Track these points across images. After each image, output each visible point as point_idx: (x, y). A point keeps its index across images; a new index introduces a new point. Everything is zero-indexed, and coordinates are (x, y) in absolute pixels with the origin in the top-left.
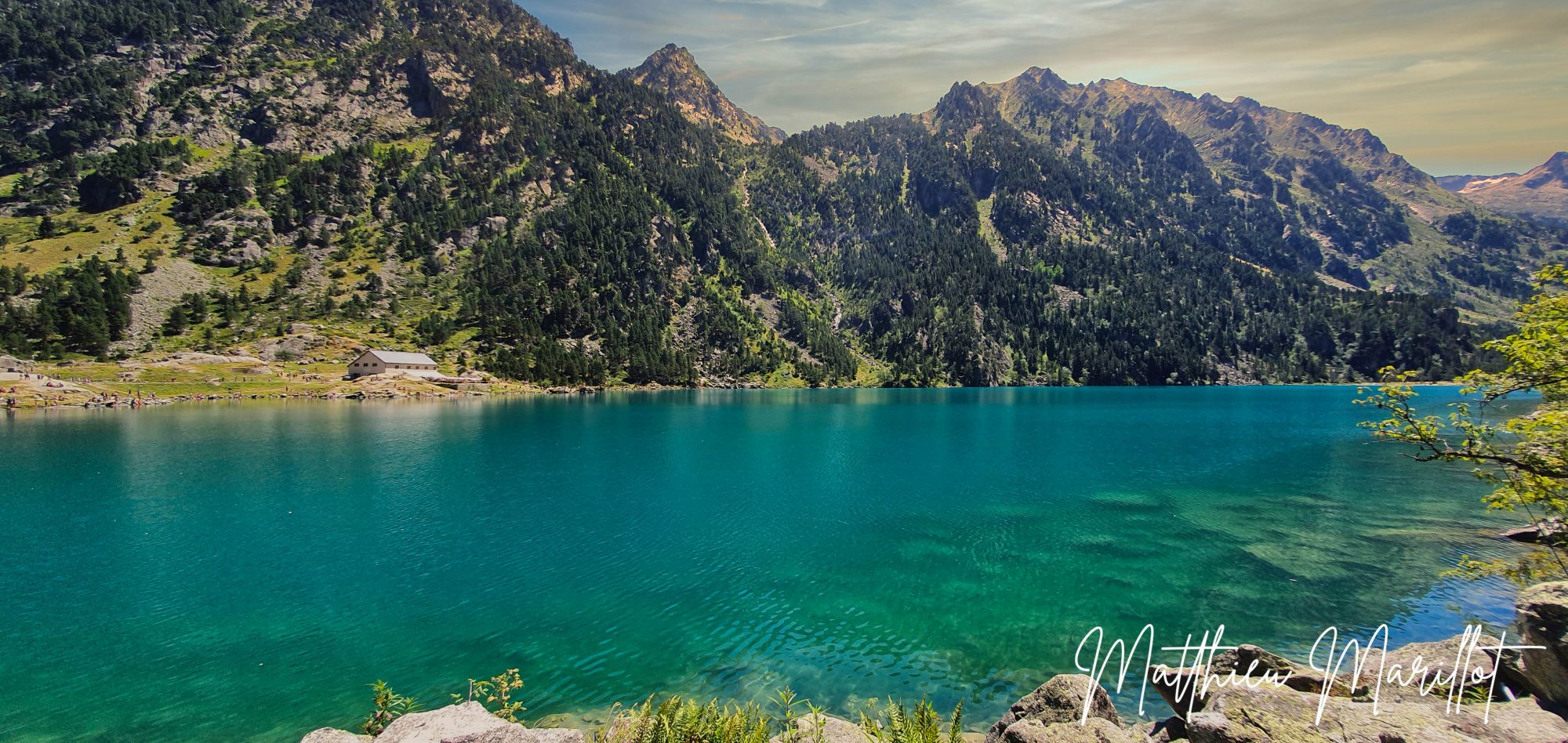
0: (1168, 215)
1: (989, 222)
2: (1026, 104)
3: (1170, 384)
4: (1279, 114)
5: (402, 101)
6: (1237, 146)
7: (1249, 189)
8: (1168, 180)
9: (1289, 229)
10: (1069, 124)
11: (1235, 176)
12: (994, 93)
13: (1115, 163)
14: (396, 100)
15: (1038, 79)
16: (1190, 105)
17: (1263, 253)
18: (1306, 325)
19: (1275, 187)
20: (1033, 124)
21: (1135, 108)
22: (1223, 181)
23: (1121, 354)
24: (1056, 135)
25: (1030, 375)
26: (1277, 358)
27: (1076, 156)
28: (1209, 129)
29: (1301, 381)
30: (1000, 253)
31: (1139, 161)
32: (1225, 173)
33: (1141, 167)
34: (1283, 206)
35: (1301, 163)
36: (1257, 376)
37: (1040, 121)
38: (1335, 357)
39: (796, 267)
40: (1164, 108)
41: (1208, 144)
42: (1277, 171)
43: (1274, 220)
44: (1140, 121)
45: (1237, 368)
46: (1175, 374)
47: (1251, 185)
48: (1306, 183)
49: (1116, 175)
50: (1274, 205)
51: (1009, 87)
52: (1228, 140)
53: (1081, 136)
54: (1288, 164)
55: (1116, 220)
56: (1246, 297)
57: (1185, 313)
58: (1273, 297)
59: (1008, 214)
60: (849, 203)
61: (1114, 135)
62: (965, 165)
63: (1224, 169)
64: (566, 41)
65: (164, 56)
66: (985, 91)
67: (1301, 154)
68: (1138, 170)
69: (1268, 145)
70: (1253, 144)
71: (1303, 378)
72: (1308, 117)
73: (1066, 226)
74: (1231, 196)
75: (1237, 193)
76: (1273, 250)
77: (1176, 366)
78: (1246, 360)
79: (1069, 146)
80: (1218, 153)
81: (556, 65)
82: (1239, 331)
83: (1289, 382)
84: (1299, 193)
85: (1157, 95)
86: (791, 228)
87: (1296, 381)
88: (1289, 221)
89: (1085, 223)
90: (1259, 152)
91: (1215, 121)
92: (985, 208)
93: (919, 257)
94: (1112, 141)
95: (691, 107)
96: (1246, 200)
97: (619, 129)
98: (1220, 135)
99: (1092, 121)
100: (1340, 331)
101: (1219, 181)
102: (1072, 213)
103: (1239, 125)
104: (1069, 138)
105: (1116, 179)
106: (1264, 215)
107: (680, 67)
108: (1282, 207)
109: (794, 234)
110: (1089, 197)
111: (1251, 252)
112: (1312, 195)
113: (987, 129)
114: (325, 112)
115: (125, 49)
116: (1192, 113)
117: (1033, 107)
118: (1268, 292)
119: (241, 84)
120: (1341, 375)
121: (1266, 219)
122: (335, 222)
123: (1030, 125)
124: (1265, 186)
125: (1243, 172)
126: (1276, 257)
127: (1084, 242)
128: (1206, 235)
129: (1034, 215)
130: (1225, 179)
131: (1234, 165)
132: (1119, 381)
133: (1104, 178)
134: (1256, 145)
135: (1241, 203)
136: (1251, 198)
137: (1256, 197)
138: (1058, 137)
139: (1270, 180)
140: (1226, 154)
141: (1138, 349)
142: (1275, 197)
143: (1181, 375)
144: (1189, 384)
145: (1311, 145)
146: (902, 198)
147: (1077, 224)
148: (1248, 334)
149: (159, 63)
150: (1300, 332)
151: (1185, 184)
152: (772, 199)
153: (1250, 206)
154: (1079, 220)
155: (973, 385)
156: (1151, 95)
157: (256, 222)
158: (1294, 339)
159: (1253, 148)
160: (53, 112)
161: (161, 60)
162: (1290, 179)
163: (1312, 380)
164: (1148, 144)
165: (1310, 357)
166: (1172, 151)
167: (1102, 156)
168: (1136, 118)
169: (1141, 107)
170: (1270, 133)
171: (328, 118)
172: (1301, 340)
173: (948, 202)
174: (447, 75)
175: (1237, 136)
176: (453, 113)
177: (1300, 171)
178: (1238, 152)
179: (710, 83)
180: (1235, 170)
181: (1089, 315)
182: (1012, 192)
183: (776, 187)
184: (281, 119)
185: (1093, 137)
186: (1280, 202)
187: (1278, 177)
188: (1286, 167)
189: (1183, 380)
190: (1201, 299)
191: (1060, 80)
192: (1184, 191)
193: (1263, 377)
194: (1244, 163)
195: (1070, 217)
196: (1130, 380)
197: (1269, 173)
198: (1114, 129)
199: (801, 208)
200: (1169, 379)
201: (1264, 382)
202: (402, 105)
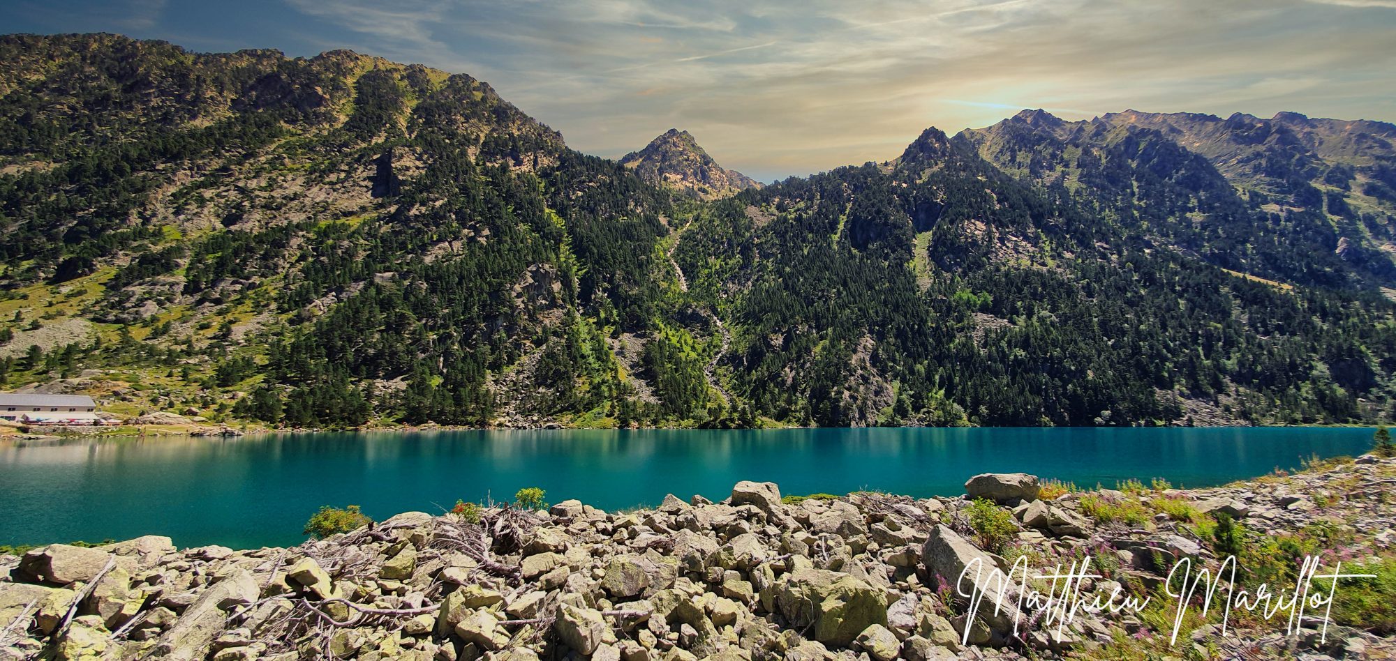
0: (1163, 235)
1: (925, 253)
2: (1008, 142)
3: (1100, 425)
4: (1331, 125)
5: (366, 187)
6: (1270, 159)
7: (1288, 203)
8: (1171, 201)
9: (1346, 241)
10: (1053, 156)
11: (1270, 191)
12: (978, 137)
13: (1103, 188)
14: (361, 186)
15: (1029, 120)
16: (1210, 126)
17: (1294, 269)
18: (1329, 351)
19: (1325, 199)
20: (1013, 160)
21: (1137, 135)
22: (1251, 197)
23: (1036, 390)
24: (1035, 168)
25: (911, 413)
26: (1282, 392)
27: (1057, 187)
28: (1233, 147)
29: (1315, 421)
30: (925, 282)
31: (1135, 184)
32: (1257, 189)
33: (1136, 190)
34: (1336, 218)
35: (1363, 170)
36: (1245, 415)
37: (1021, 157)
38: (1374, 390)
39: (690, 306)
40: (1180, 132)
41: (1234, 161)
42: (1328, 181)
43: (1320, 233)
44: (1142, 147)
45: (1217, 404)
46: (1107, 413)
47: (1291, 199)
48: (1370, 191)
49: (1102, 199)
50: (1324, 219)
51: (994, 130)
52: (1258, 155)
53: (1067, 166)
54: (1343, 172)
55: (1084, 242)
56: (1250, 319)
57: (1145, 340)
58: (1287, 317)
59: (944, 244)
60: (773, 245)
61: (1104, 161)
62: (907, 201)
63: (1256, 185)
64: (558, 134)
65: (191, 169)
66: (967, 136)
67: (1362, 161)
68: (1133, 194)
69: (1314, 156)
70: (1293, 156)
71: (1318, 416)
72: (1372, 124)
73: (1017, 252)
74: (1261, 212)
75: (1271, 208)
76: (1308, 266)
77: (1110, 402)
78: (1233, 394)
79: (1049, 177)
80: (1247, 169)
81: (527, 151)
82: (1229, 358)
83: (1295, 421)
84: (1359, 201)
85: (1171, 121)
86: (707, 271)
87: (1305, 421)
88: (1343, 232)
89: (1042, 249)
90: (1301, 162)
91: (1242, 137)
92: (922, 242)
93: (823, 291)
94: (1101, 168)
95: (679, 177)
96: (1283, 215)
97: (568, 196)
98: (1248, 151)
99: (1080, 151)
100: (1382, 356)
101: (1246, 198)
102: (1026, 238)
103: (1272, 139)
104: (1051, 168)
105: (1101, 203)
106: (1307, 229)
107: (676, 146)
108: (1333, 219)
109: (709, 275)
110: (1052, 221)
111: (1278, 269)
112: (1380, 204)
113: (948, 167)
114: (292, 199)
115: (161, 167)
116: (1214, 133)
117: (1015, 145)
118: (1280, 312)
119: (241, 184)
120: (1382, 414)
121: (1310, 233)
122: (241, 283)
123: (1010, 161)
124: (1312, 198)
125: (1278, 185)
126: (1312, 272)
127: (1036, 267)
128: (1213, 253)
129: (974, 243)
130: (1254, 195)
131: (1267, 179)
132: (1031, 420)
133: (1088, 204)
134: (1297, 156)
135: (1276, 219)
136: (1290, 212)
137: (1295, 210)
138: (1038, 168)
139: (1317, 192)
140: (1257, 170)
141: (1058, 382)
142: (1325, 208)
143: (1116, 415)
144: (1128, 424)
145: (1378, 151)
146: (836, 237)
147: (1031, 249)
148: (1241, 363)
149: (186, 174)
150: (1322, 359)
151: (1193, 202)
152: (697, 245)
153: (1288, 219)
154: (1035, 245)
155: (829, 426)
156: (1164, 121)
157: (167, 287)
158: (1312, 368)
159: (1293, 160)
160: (80, 214)
161: (188, 172)
162: (1347, 188)
163: (1331, 419)
164: (1153, 168)
165: (1333, 391)
166: (1183, 171)
167: (1089, 183)
168: (1138, 144)
169: (1143, 133)
170: (1321, 143)
171: (293, 204)
172: (1321, 368)
173: (880, 236)
174: (408, 164)
175: (1270, 149)
176: (402, 191)
177: (1361, 179)
178: (1272, 165)
179: (704, 157)
180: (1269, 184)
181: (1004, 344)
182: (952, 222)
183: (705, 235)
184: (252, 207)
185: (1079, 166)
186: (1333, 213)
187: (1330, 188)
188: (1341, 176)
189: (1119, 420)
190: (1173, 323)
191: (1054, 118)
192: (1191, 210)
193: (1254, 416)
194: (1281, 176)
195: (1024, 243)
196: (1046, 419)
197: (1318, 185)
198: (1103, 156)
199: (725, 251)
200: (1098, 419)
201: (1253, 422)
202: (365, 189)
